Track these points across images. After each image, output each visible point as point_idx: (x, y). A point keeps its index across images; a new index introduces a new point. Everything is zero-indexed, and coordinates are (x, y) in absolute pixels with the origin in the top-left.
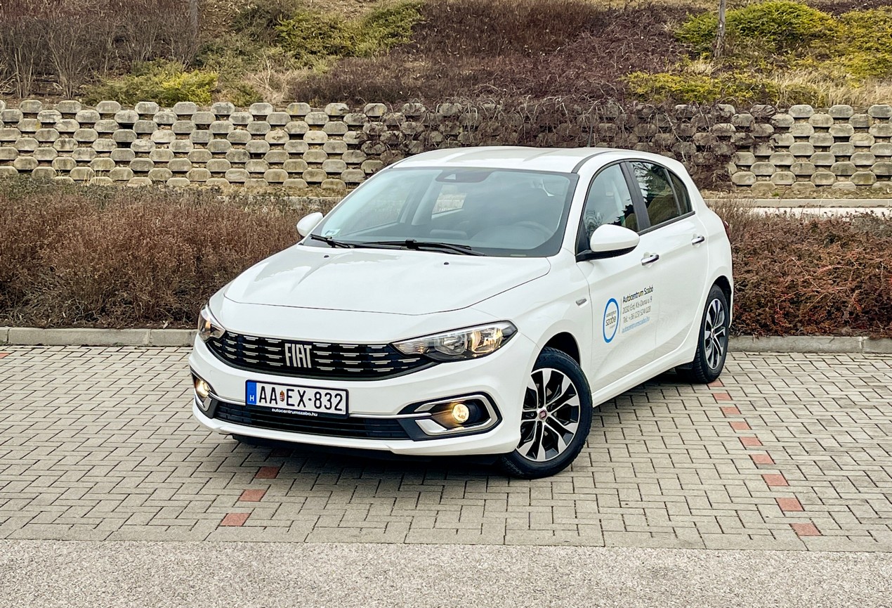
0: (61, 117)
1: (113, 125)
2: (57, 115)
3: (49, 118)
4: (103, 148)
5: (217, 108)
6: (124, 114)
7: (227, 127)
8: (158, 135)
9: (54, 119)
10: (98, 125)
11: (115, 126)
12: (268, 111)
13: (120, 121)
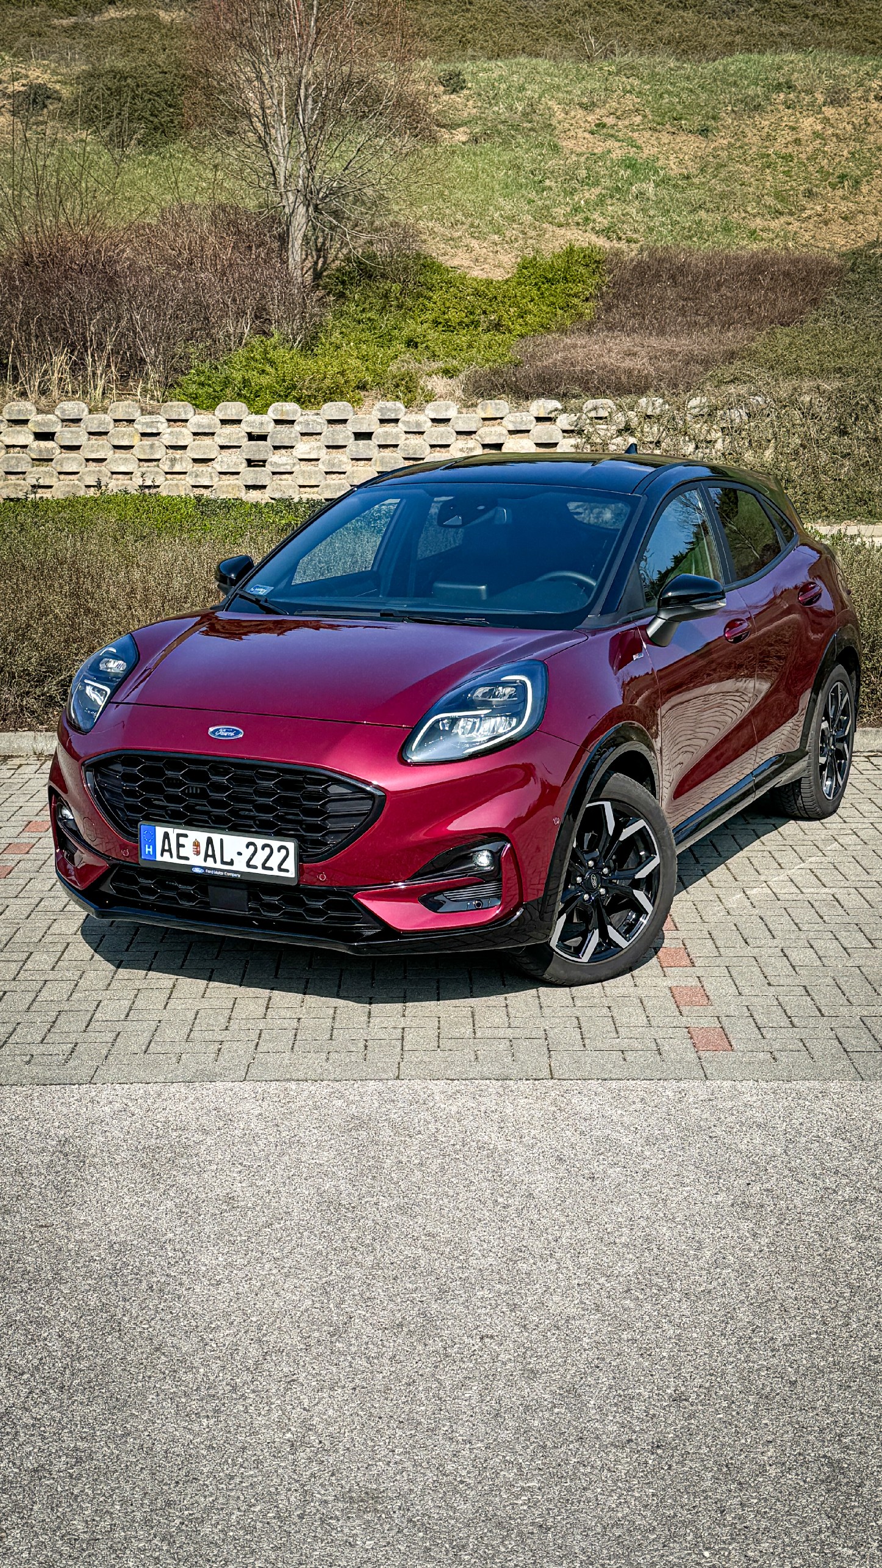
0: (166, 424)
1: (240, 435)
2: (162, 423)
3: (151, 427)
5: (381, 410)
6: (253, 422)
7: (397, 436)
8: (304, 448)
9: (158, 429)
10: (220, 435)
11: (244, 437)
12: (452, 413)
13: (249, 430)
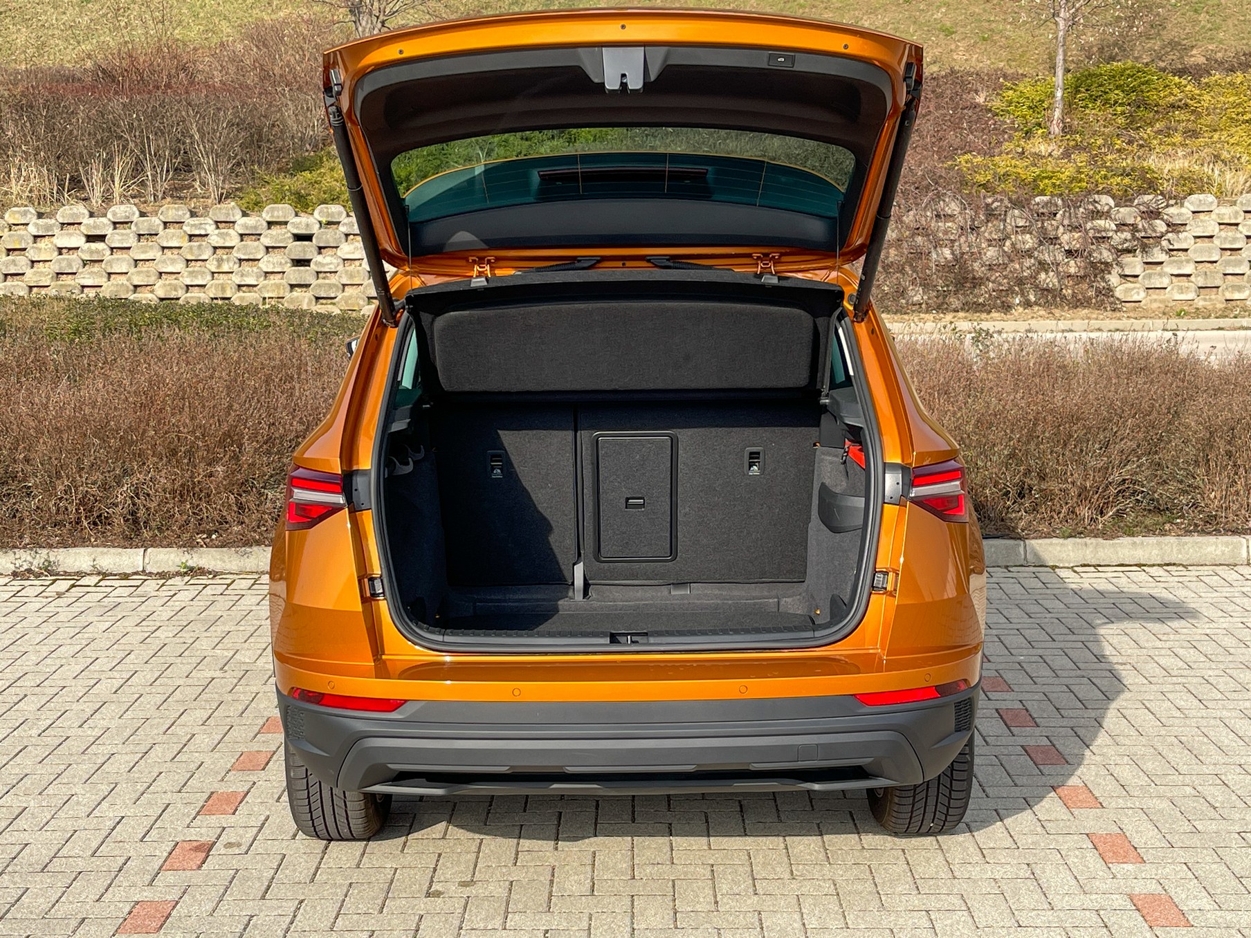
0: (214, 226)
1: (286, 236)
2: (210, 225)
3: (199, 229)
4: (274, 267)
6: (302, 223)
8: (348, 249)
9: (206, 230)
10: (266, 236)
11: (289, 238)
13: (296, 231)
